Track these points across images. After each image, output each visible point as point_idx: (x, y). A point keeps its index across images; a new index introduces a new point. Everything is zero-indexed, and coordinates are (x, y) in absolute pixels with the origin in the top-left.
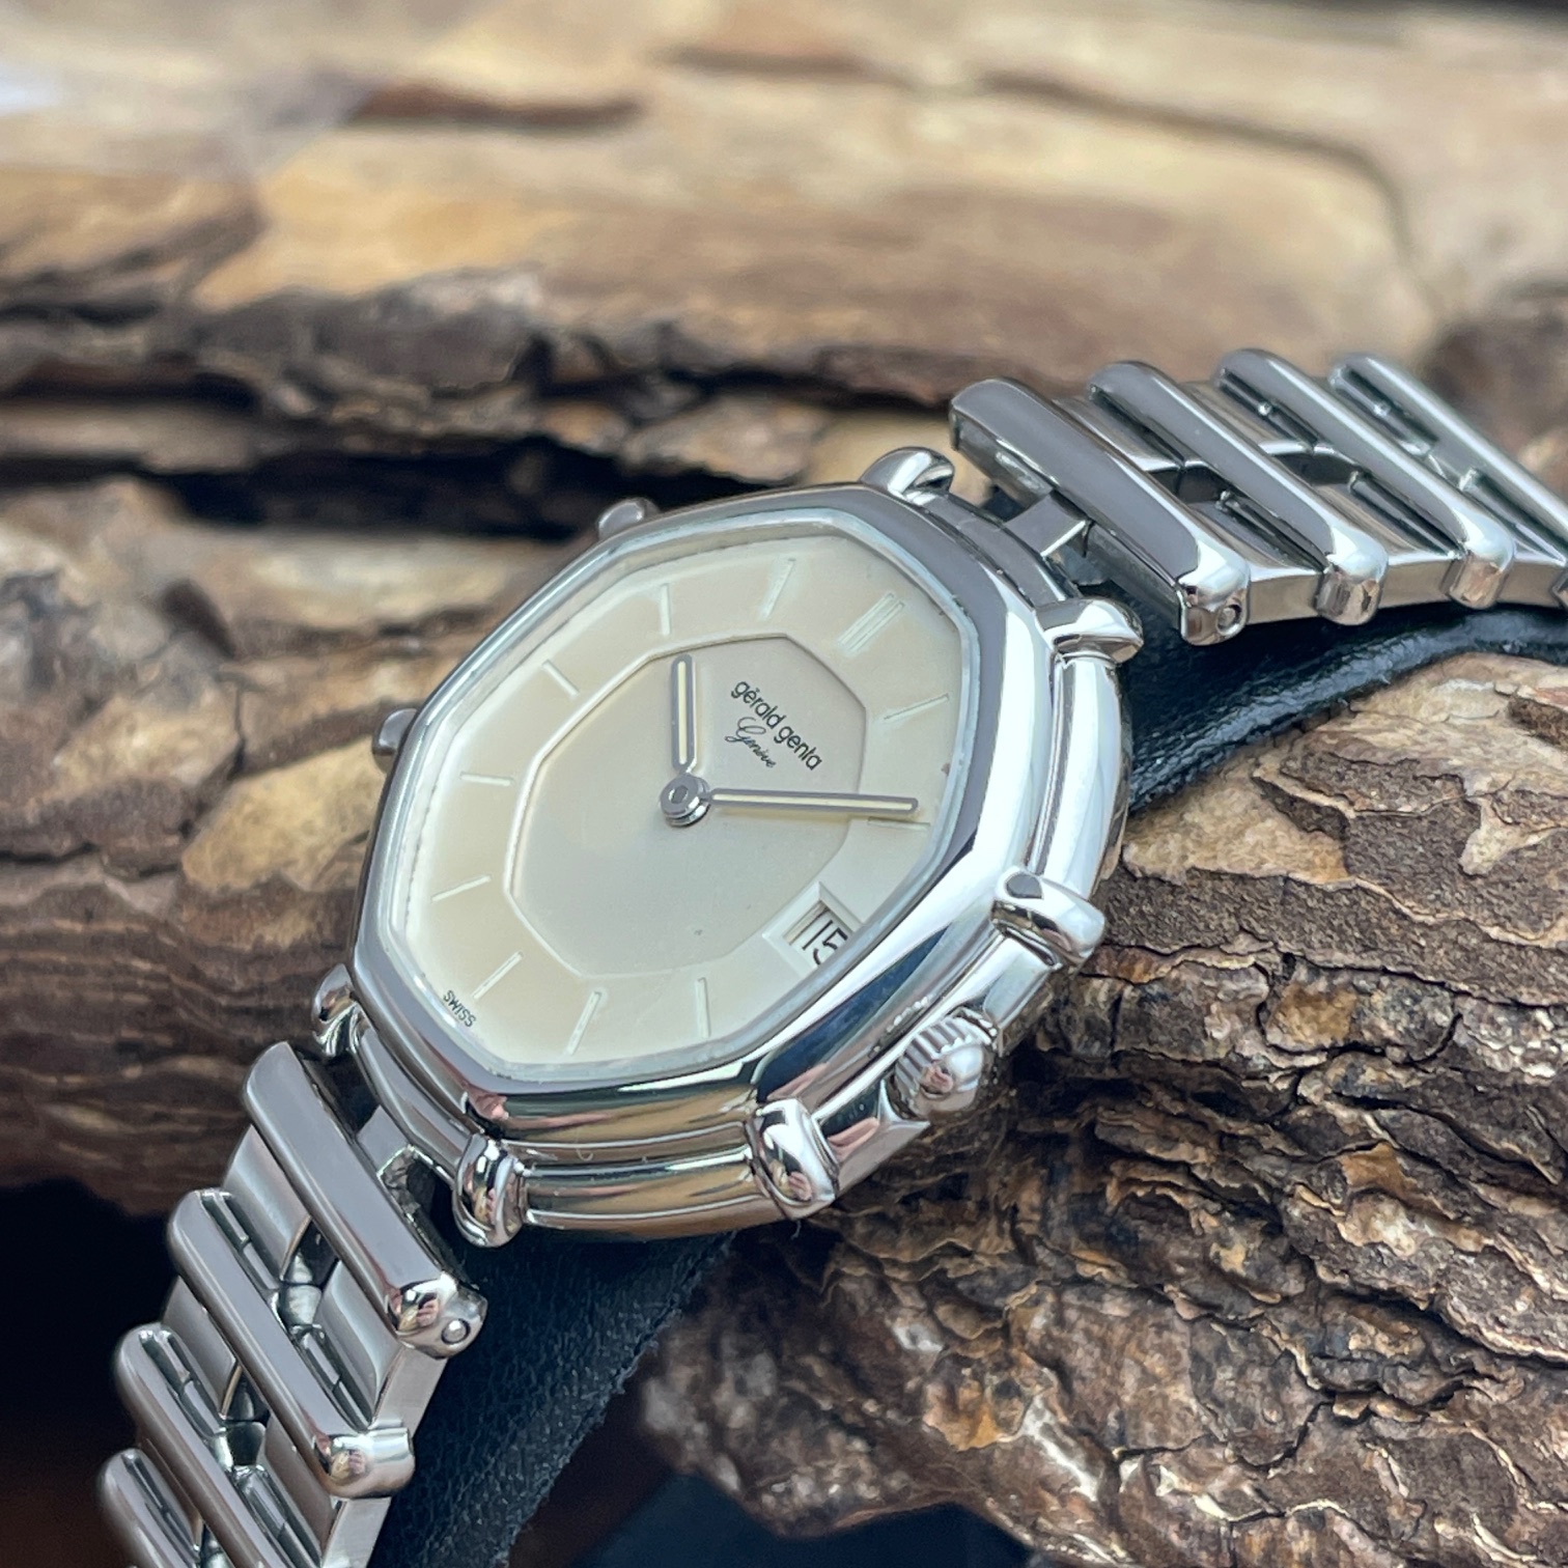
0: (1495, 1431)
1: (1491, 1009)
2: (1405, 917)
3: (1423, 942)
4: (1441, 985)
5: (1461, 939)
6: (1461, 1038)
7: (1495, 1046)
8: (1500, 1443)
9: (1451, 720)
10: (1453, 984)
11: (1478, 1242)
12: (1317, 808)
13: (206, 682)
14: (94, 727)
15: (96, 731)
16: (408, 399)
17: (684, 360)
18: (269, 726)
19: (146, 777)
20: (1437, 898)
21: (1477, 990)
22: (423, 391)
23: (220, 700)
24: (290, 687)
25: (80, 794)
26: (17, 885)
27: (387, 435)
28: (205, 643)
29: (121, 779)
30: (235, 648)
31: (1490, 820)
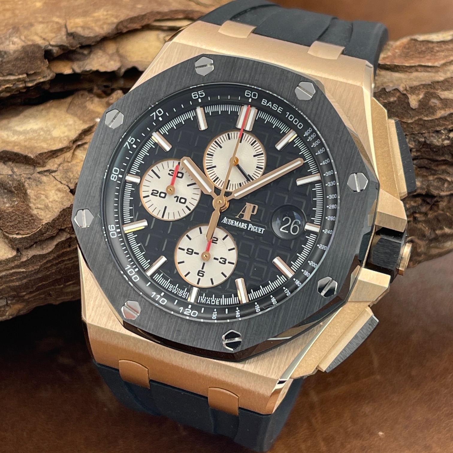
0: (445, 210)
1: (431, 134)
2: (406, 122)
3: (412, 126)
4: (419, 133)
5: (420, 123)
6: (428, 142)
7: (435, 141)
8: (447, 212)
10: (422, 132)
11: (433, 177)
13: (39, 175)
14: (31, 200)
15: (34, 201)
16: (22, 79)
17: (88, 43)
18: (70, 180)
19: (65, 207)
20: (410, 116)
21: (427, 132)
22: (25, 76)
23: (48, 178)
24: (63, 167)
25: (52, 219)
26: (44, 246)
27: (13, 89)
28: (17, 164)
29: (60, 211)
30: (39, 164)
31: (409, 96)
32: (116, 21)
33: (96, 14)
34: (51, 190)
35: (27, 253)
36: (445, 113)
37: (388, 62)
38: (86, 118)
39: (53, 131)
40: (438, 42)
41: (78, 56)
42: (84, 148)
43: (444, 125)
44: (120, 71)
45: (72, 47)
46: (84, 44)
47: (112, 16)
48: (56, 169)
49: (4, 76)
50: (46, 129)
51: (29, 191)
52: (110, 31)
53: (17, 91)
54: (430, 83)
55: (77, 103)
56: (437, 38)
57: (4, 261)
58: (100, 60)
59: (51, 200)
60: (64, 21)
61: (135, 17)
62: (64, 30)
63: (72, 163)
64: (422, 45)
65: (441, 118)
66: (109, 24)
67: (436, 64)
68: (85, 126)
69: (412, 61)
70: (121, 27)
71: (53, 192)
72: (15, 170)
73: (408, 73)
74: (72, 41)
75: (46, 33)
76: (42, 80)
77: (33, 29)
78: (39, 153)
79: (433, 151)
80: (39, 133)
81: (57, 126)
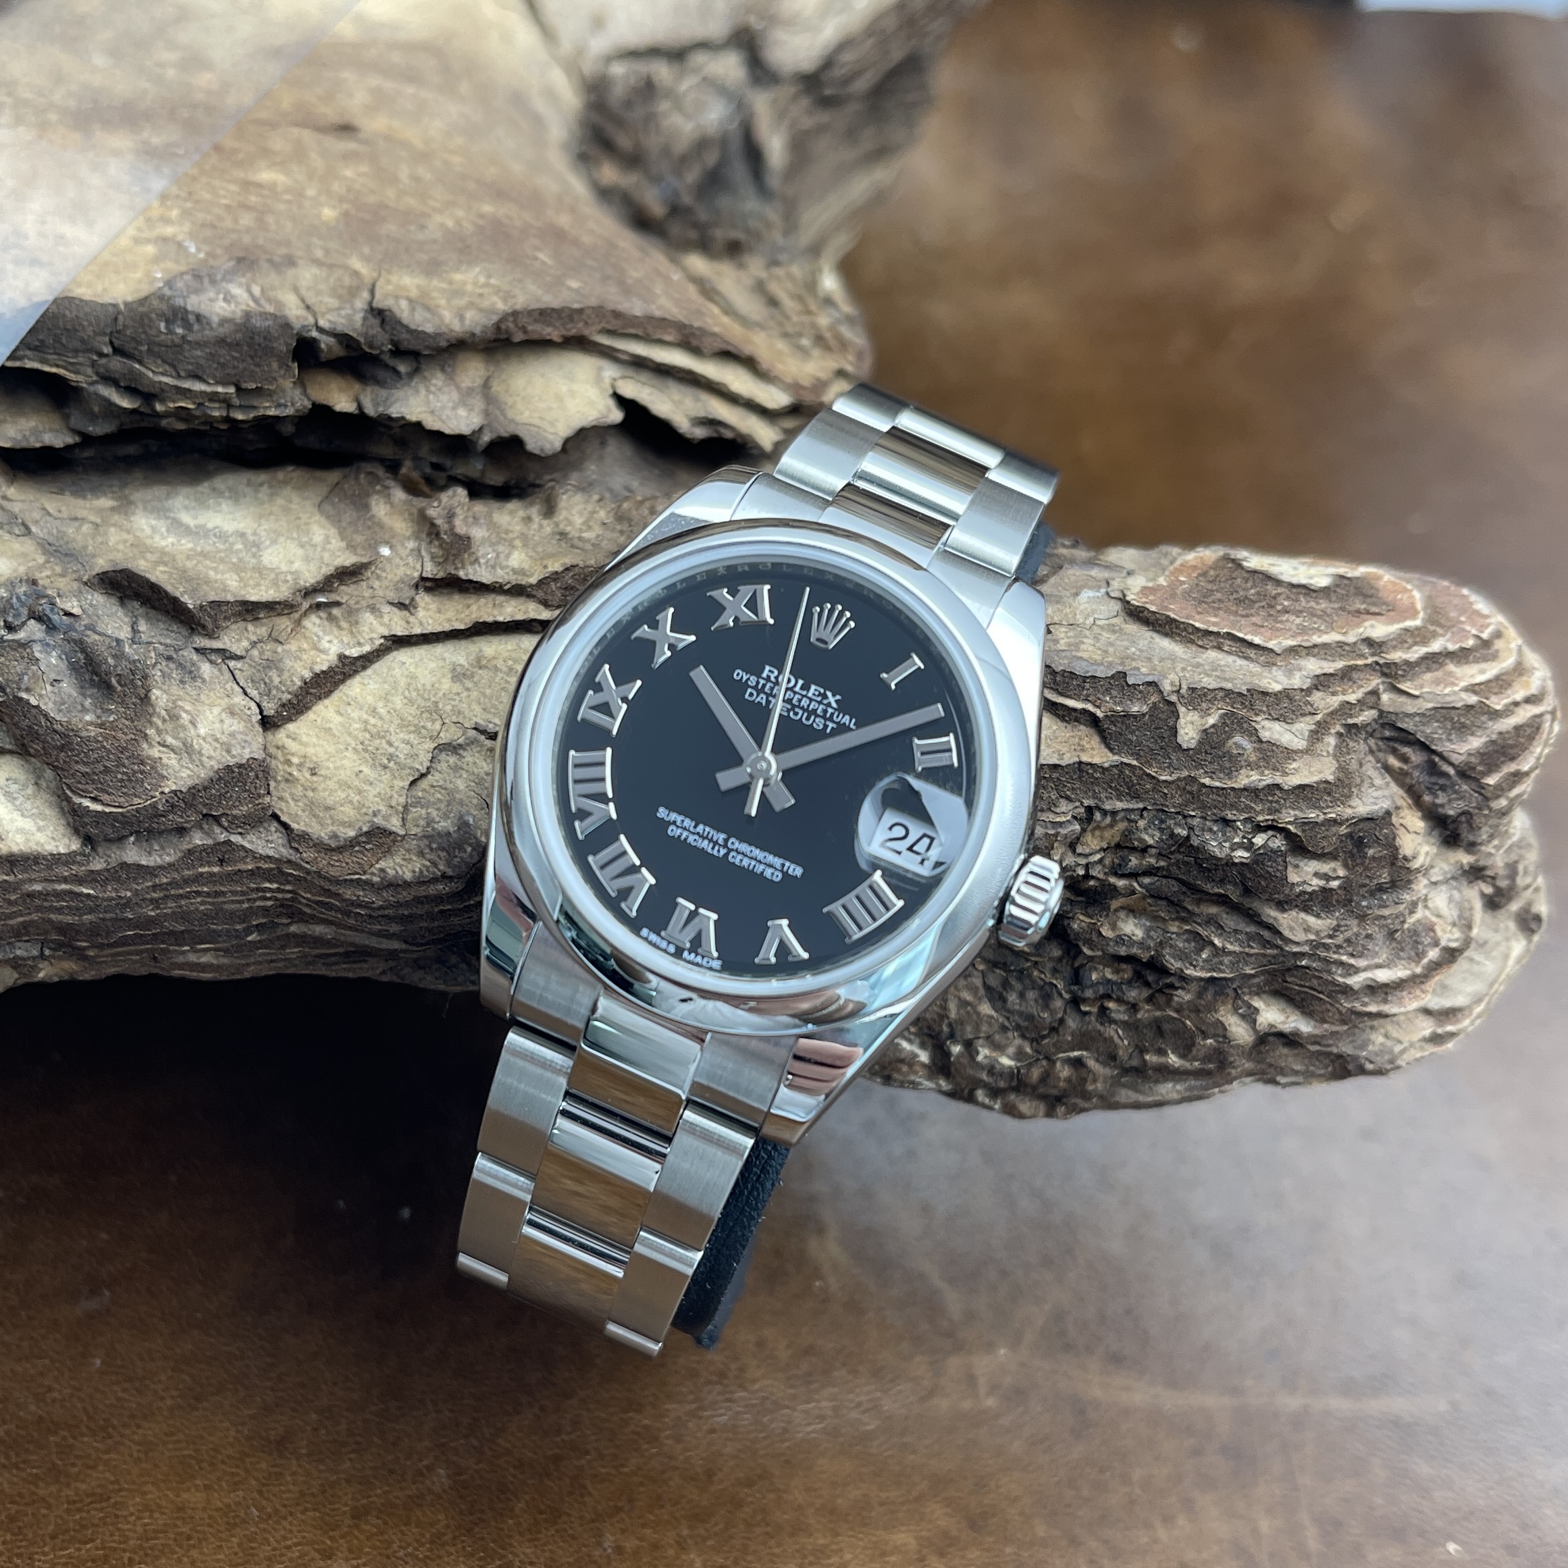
1: (1208, 824)
2: (1154, 777)
3: (1166, 791)
4: (1178, 813)
5: (1188, 788)
6: (1195, 842)
7: (1214, 844)
9: (1098, 622)
10: (1186, 813)
12: (1075, 710)
13: (195, 657)
14: (155, 719)
15: (159, 723)
16: (221, 397)
17: (414, 345)
18: (270, 691)
19: (232, 762)
20: (1170, 765)
21: (1200, 814)
22: (232, 390)
23: (216, 671)
24: (262, 653)
25: (190, 783)
26: (157, 848)
27: (197, 417)
28: (152, 613)
29: (216, 767)
30: (204, 627)
31: (1182, 710)
32: (501, 306)
33: (458, 277)
34: (211, 705)
35: (108, 852)
36: (1260, 780)
37: (1152, 603)
38: (359, 539)
39: (267, 548)
40: (1293, 586)
41: (381, 374)
42: (330, 614)
43: (1248, 809)
44: (479, 438)
45: (371, 347)
46: (405, 346)
47: (497, 291)
48: (244, 653)
49: (179, 377)
50: (251, 538)
51: (156, 693)
52: (478, 331)
53: (204, 423)
54: (1244, 690)
55: (350, 492)
56: (1292, 572)
57: (44, 858)
58: (431, 396)
59: (202, 731)
60: (375, 275)
61: (553, 310)
62: (366, 295)
63: (286, 647)
64: (1249, 585)
65: (1245, 789)
66: (481, 310)
67: (1271, 644)
68: (348, 560)
69: (1213, 619)
70: (511, 325)
71: (216, 710)
72: (143, 626)
73: (1194, 648)
74: (376, 330)
75: (319, 293)
76: (272, 412)
77: (291, 272)
78: (212, 598)
79: (1201, 866)
80: (232, 544)
81: (282, 539)
